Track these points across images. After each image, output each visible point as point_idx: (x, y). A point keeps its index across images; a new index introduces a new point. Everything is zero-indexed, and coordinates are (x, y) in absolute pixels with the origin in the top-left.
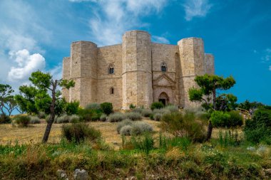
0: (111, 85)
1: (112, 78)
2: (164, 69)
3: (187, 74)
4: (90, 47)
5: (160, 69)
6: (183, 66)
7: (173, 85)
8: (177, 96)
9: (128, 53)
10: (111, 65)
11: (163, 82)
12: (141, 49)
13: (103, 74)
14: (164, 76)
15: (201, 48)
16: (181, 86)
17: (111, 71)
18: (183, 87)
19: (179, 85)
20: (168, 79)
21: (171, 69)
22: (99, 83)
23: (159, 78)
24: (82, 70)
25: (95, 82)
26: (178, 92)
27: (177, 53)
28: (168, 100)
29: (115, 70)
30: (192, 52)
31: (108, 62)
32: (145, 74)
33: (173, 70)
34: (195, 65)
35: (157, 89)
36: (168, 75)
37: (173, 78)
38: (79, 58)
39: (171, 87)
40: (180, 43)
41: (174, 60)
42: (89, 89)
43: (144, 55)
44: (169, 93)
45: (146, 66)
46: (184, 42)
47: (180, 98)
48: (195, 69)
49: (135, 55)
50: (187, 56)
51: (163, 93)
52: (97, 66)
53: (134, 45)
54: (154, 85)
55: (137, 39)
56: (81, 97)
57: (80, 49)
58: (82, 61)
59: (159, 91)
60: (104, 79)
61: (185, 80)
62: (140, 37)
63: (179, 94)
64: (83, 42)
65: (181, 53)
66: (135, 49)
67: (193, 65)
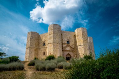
0: (44, 51)
1: (44, 48)
2: (68, 42)
3: (79, 45)
4: (35, 34)
5: (66, 42)
7: (73, 50)
9: (50, 34)
10: (44, 42)
11: (68, 49)
12: (56, 33)
13: (41, 46)
14: (69, 46)
15: (86, 32)
16: (77, 50)
17: (44, 44)
18: (78, 51)
20: (71, 47)
21: (72, 42)
22: (39, 50)
23: (66, 47)
24: (30, 44)
25: (37, 50)
26: (76, 53)
27: (74, 35)
28: (71, 57)
29: (46, 44)
30: (81, 34)
31: (43, 41)
32: (57, 44)
33: (73, 43)
36: (71, 45)
37: (73, 47)
38: (30, 39)
40: (76, 31)
41: (73, 38)
42: (33, 53)
43: (57, 35)
44: (71, 54)
45: (59, 40)
47: (76, 56)
48: (83, 42)
49: (53, 35)
50: (79, 36)
51: (68, 54)
52: (39, 42)
53: (52, 31)
54: (63, 49)
55: (54, 28)
56: (29, 57)
57: (30, 35)
58: (31, 40)
59: (66, 53)
60: (41, 48)
61: (79, 47)
62: (55, 27)
63: (76, 55)
64: (32, 32)
65: (76, 35)
66: (53, 33)
67: (82, 40)
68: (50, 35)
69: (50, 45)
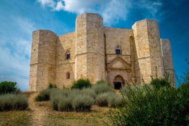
0: (67, 70)
1: (68, 63)
2: (118, 52)
3: (142, 56)
4: (48, 35)
5: (114, 52)
6: (137, 47)
7: (128, 67)
8: (133, 79)
9: (79, 35)
10: (68, 51)
11: (118, 65)
12: (92, 31)
13: (61, 60)
14: (119, 59)
15: (155, 30)
16: (137, 68)
17: (68, 57)
18: (139, 69)
19: (134, 68)
20: (123, 61)
21: (126, 52)
22: (57, 69)
23: (113, 61)
24: (39, 56)
25: (53, 68)
26: (134, 74)
27: (131, 37)
28: (124, 83)
29: (71, 56)
30: (146, 33)
31: (65, 49)
32: (95, 56)
33: (128, 53)
34: (150, 46)
35: (111, 73)
36: (123, 58)
37: (128, 60)
38: (37, 45)
39: (126, 70)
40: (134, 27)
41: (128, 43)
42: (46, 75)
43: (94, 37)
44: (125, 76)
45: (98, 47)
46: (138, 25)
47: (136, 81)
48: (150, 50)
49: (85, 36)
50: (141, 38)
51: (118, 76)
52: (56, 53)
53: (85, 27)
54: (107, 67)
55: (87, 21)
56: (37, 82)
57: (38, 37)
58: (39, 48)
59: (113, 74)
60: (62, 64)
61: (140, 62)
62: (90, 19)
63: (135, 77)
64: (41, 31)
65: (135, 36)
66: (85, 31)
67: (148, 46)
68: (80, 37)
69: (80, 57)
